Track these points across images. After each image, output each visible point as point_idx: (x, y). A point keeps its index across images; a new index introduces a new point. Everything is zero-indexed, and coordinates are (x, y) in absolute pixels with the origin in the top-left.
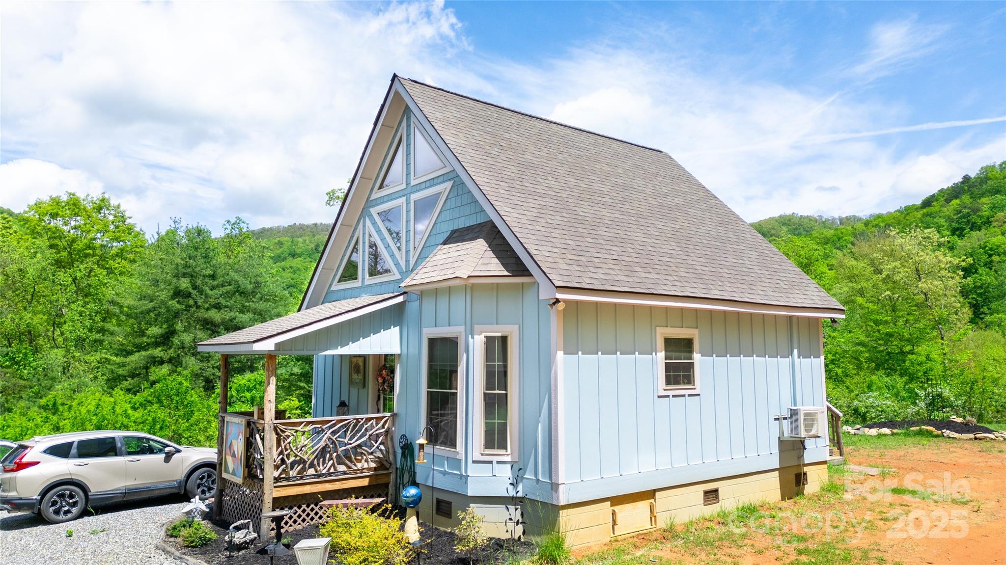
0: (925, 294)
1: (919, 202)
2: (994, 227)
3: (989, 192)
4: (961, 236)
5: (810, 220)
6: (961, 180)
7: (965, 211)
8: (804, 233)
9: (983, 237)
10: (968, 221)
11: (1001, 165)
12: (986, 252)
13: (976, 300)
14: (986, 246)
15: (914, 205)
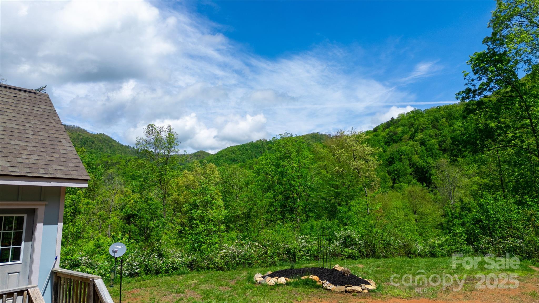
0: (358, 170)
1: (372, 129)
2: (403, 142)
3: (401, 125)
4: (389, 146)
5: (325, 136)
6: (390, 120)
7: (391, 134)
9: (398, 147)
10: (392, 139)
11: (407, 114)
12: (399, 154)
13: (394, 177)
14: (399, 151)
15: (370, 131)
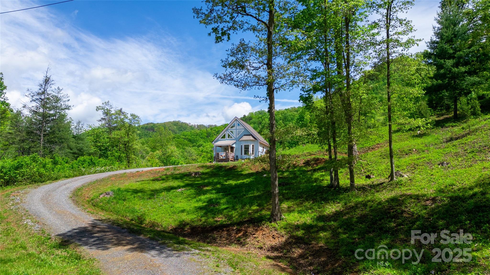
8: (183, 130)
